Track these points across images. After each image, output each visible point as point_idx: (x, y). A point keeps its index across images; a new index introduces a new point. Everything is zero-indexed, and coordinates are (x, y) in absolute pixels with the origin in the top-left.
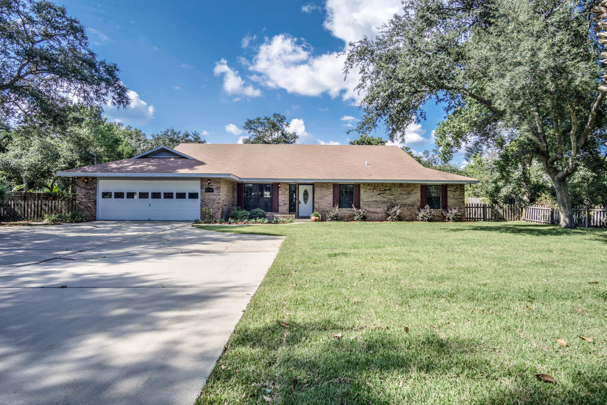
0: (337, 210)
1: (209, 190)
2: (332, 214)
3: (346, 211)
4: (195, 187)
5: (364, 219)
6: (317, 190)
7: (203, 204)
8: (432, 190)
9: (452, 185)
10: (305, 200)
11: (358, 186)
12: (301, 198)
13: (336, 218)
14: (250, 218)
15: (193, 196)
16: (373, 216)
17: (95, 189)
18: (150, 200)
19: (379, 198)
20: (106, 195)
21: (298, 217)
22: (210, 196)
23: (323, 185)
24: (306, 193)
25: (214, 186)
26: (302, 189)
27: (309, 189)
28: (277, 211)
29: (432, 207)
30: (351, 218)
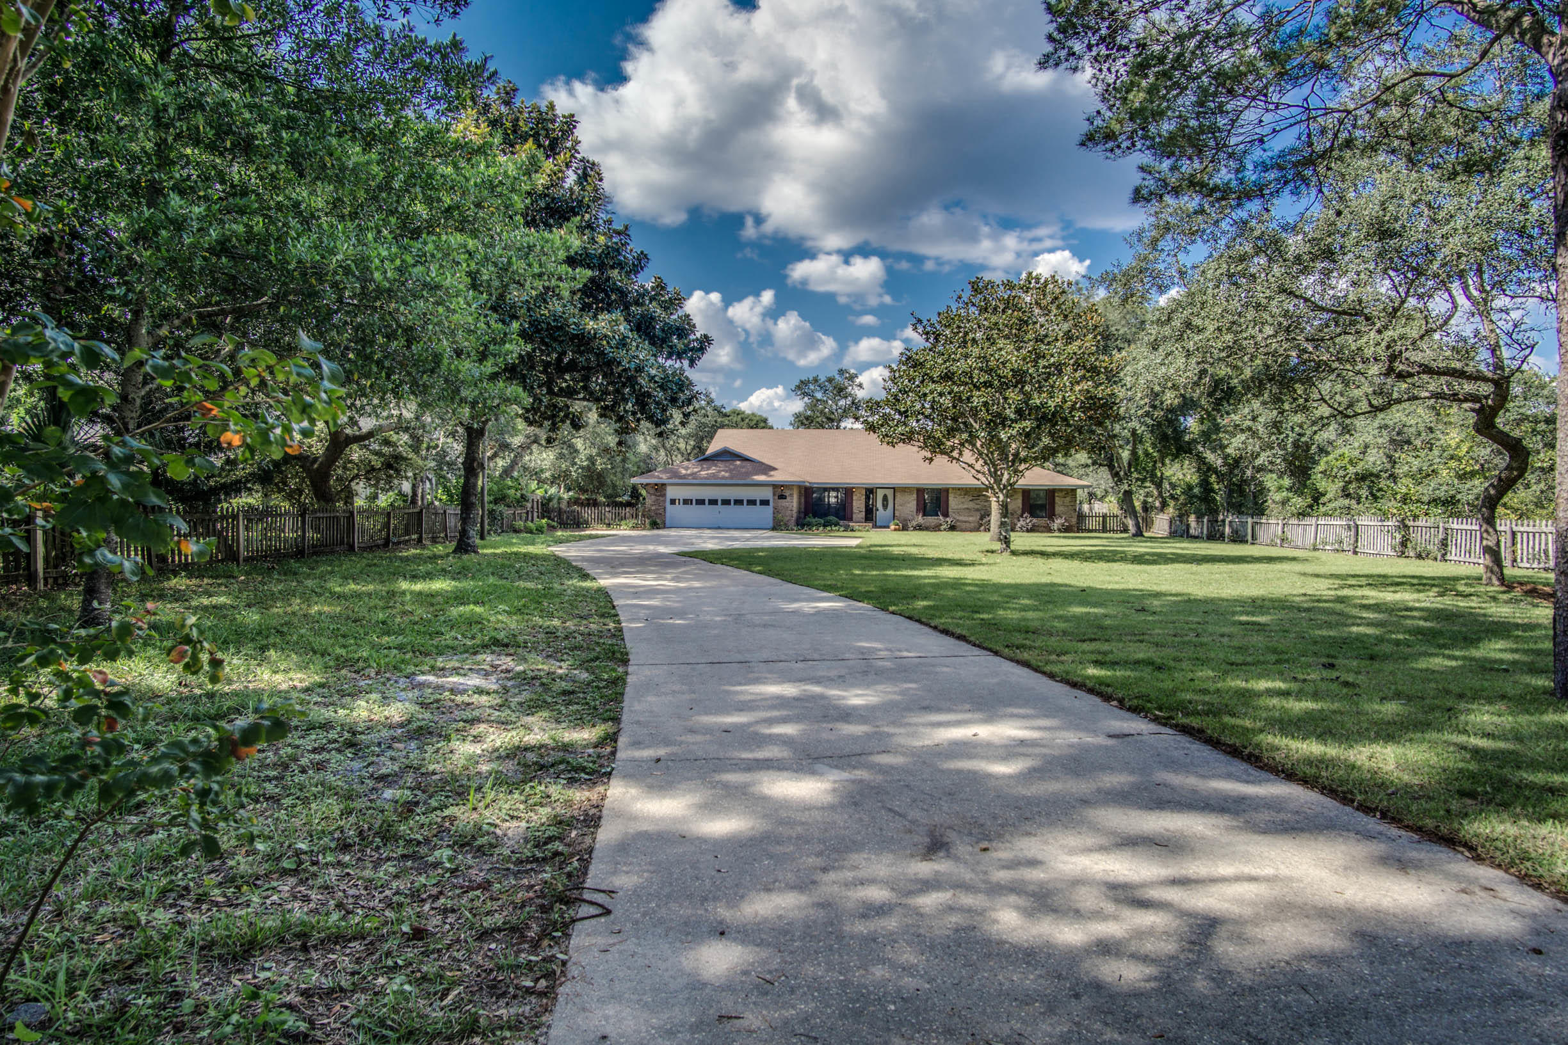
0: (920, 519)
1: (782, 497)
2: (914, 523)
3: (931, 520)
4: (767, 494)
5: (953, 528)
6: (898, 495)
7: (776, 511)
8: (1033, 495)
9: (1061, 490)
10: (885, 506)
11: (947, 490)
12: (879, 505)
13: (920, 528)
14: (825, 526)
15: (765, 503)
16: (964, 526)
17: (664, 495)
18: (720, 506)
19: (971, 505)
20: (673, 502)
21: (875, 526)
22: (783, 502)
23: (905, 489)
24: (885, 498)
25: (787, 493)
26: (880, 494)
27: (890, 493)
28: (851, 519)
29: (1033, 515)
30: (937, 528)
